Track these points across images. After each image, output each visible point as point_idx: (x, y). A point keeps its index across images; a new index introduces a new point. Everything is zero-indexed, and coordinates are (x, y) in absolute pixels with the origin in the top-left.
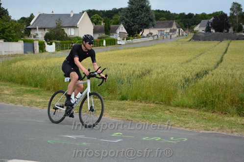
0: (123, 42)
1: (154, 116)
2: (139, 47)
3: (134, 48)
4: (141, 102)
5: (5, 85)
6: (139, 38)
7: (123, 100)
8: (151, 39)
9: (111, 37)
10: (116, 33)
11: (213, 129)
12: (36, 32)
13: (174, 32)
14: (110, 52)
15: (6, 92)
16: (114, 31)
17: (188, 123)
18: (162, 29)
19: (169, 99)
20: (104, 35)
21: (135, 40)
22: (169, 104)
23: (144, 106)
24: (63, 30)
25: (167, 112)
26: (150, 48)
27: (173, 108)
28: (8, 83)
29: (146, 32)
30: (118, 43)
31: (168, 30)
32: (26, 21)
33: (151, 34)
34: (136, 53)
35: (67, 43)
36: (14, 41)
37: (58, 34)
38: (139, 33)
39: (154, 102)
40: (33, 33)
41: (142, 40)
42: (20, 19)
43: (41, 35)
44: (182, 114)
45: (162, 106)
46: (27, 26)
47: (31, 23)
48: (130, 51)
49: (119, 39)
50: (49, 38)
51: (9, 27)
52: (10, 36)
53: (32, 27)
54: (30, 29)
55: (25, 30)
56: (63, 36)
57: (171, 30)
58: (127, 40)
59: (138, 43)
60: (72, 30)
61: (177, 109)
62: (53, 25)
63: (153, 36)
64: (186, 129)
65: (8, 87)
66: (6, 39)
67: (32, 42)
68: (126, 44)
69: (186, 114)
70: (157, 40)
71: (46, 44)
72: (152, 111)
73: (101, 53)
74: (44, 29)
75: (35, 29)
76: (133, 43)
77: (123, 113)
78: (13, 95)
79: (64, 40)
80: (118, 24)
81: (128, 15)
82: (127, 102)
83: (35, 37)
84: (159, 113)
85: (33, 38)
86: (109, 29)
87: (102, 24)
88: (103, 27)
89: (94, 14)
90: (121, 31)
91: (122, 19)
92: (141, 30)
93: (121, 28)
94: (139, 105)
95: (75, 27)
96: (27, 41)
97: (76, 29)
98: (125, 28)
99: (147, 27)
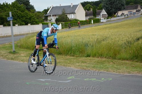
0: (103, 20)
1: (102, 66)
2: (113, 23)
4: (98, 58)
5: (23, 51)
6: (115, 17)
8: (123, 18)
9: (97, 18)
12: (51, 18)
13: (139, 12)
15: (22, 55)
16: (99, 14)
17: (120, 69)
18: (131, 10)
19: (116, 55)
20: (92, 17)
21: (113, 19)
22: (115, 59)
23: (99, 60)
24: (67, 16)
25: (111, 63)
26: (120, 23)
27: (116, 61)
28: (25, 50)
29: (120, 13)
30: (101, 21)
31: (135, 11)
32: (46, 11)
33: (123, 14)
34: (109, 27)
36: (37, 24)
37: (63, 18)
38: (115, 14)
39: (106, 57)
40: (49, 18)
41: (117, 19)
42: (43, 11)
43: (53, 19)
44: (120, 64)
45: (110, 60)
46: (46, 14)
47: (48, 13)
49: (102, 18)
50: (58, 21)
51: (33, 16)
52: (34, 21)
53: (48, 15)
54: (47, 16)
55: (45, 17)
56: (66, 19)
57: (137, 10)
58: (107, 19)
59: (114, 20)
60: (72, 15)
61: (119, 61)
63: (125, 16)
64: (116, 73)
65: (24, 52)
66: (32, 23)
67: (47, 24)
69: (122, 64)
70: (127, 17)
72: (102, 63)
73: (87, 29)
74: (56, 15)
75: (50, 16)
76: (111, 21)
77: (83, 64)
78: (25, 57)
79: (67, 21)
80: (101, 9)
81: (108, 3)
82: (89, 58)
83: (50, 21)
84: (106, 64)
85: (49, 22)
86: (96, 13)
87: (91, 10)
88: (92, 12)
89: (87, 4)
90: (103, 14)
91: (104, 6)
92: (116, 12)
93: (103, 12)
94: (96, 59)
95: (74, 13)
96: (45, 24)
97: (75, 14)
98: (106, 12)
99: (120, 10)
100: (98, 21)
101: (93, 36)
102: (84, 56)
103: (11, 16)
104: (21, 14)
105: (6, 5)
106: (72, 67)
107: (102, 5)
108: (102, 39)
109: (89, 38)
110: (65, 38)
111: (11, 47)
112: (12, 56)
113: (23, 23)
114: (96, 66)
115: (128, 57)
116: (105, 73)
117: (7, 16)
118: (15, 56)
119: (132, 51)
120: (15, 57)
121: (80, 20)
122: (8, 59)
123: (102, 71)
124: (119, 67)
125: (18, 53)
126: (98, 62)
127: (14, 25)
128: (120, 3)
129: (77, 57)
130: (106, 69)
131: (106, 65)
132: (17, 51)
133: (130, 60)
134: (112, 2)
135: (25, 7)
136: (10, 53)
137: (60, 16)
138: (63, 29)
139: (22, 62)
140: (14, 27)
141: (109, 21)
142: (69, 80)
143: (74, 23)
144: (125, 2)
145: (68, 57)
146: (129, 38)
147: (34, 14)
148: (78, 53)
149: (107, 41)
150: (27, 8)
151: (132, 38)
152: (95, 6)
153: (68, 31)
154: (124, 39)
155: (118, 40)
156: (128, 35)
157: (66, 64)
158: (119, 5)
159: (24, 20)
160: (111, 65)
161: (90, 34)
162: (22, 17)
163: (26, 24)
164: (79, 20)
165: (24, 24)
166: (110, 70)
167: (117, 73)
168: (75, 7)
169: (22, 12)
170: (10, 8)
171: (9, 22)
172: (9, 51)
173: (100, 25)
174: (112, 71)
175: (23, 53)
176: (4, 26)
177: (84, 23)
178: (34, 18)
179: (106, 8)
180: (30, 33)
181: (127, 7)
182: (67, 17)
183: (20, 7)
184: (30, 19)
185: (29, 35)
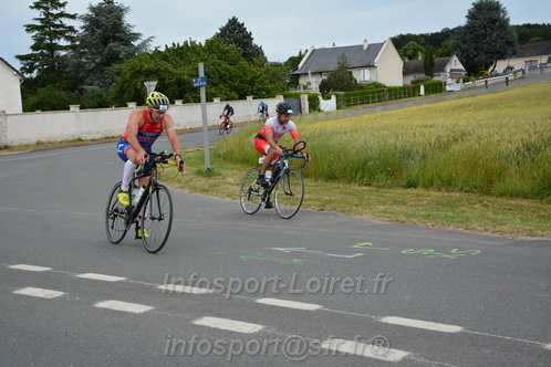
0: (452, 86)
1: (450, 214)
3: (473, 96)
4: (439, 190)
5: (231, 169)
7: (409, 187)
9: (436, 79)
10: (444, 71)
11: (545, 233)
12: (307, 80)
14: (424, 106)
15: (230, 180)
16: (442, 69)
17: (505, 224)
18: (534, 58)
19: (491, 183)
20: (422, 76)
21: (480, 82)
22: (489, 193)
23: (441, 197)
24: (351, 73)
25: (477, 206)
26: (501, 95)
27: (492, 199)
28: (238, 166)
29: (501, 66)
30: (448, 88)
31: (544, 59)
32: (294, 61)
33: (510, 68)
34: (470, 105)
35: (356, 95)
37: (342, 80)
38: (487, 69)
39: (461, 189)
40: (302, 81)
41: (493, 82)
43: (314, 83)
45: (473, 196)
46: (294, 71)
47: (300, 66)
48: (461, 102)
49: (449, 81)
50: (326, 89)
51: (261, 75)
52: (262, 90)
53: (301, 72)
54: (299, 75)
55: (291, 78)
56: (350, 84)
57: (549, 58)
58: (464, 82)
59: (480, 87)
60: (367, 71)
61: (499, 200)
62: (333, 66)
63: (515, 73)
67: (297, 97)
68: (462, 90)
69: (510, 209)
70: (523, 77)
71: (320, 98)
72: (452, 205)
73: (407, 109)
74: (321, 73)
75: (306, 74)
76: (475, 88)
79: (352, 90)
80: (449, 54)
81: (467, 38)
82: (415, 191)
83: (305, 88)
84: (463, 208)
85: (302, 91)
86: (433, 65)
87: (420, 58)
88: (422, 62)
89: (409, 41)
90: (453, 67)
91: (457, 47)
92: (491, 63)
93: (453, 62)
94: (434, 194)
95: (371, 66)
96: (291, 96)
97: (373, 69)
98: (461, 62)
99: (502, 56)
100: (437, 89)
101: (426, 131)
102: (398, 186)
103: (202, 74)
104: (227, 70)
105: (193, 47)
106: (365, 217)
107: (450, 42)
108: (451, 139)
109: (415, 136)
110: (345, 133)
111: (202, 159)
112: (202, 182)
113: (234, 94)
114: (435, 213)
115: (527, 188)
116: (460, 232)
117: (192, 76)
118: (212, 181)
119: (540, 172)
120: (210, 186)
121: (388, 85)
122: (194, 189)
123: (451, 228)
124: (500, 217)
125: (220, 175)
126: (438, 203)
127: (209, 99)
128: (502, 39)
129: (378, 187)
130: (462, 222)
131: (463, 212)
132: (216, 170)
133: (533, 198)
134: (478, 35)
135: (240, 51)
136: (199, 173)
137: (332, 74)
138: (340, 111)
139: (228, 200)
140: (209, 106)
141: (469, 88)
142: (359, 250)
143: (373, 93)
144: (515, 35)
145: (354, 187)
146: (529, 135)
147: (263, 69)
148: (381, 177)
149: (467, 144)
150: (244, 55)
151: (538, 135)
152: (430, 47)
153: (354, 115)
154: (514, 138)
155: (498, 141)
156: (527, 127)
157: (348, 208)
158: (500, 43)
159: (236, 88)
160: (476, 212)
161: (416, 123)
162: (232, 78)
163: (242, 97)
164: (384, 86)
165: (236, 96)
166: (475, 225)
167: (497, 235)
168: (375, 49)
169: (230, 65)
170: (202, 54)
171: (196, 90)
172: (195, 169)
173: (443, 100)
174: (479, 228)
175: (233, 174)
176: (186, 101)
177: (400, 94)
178: (263, 81)
179: (463, 53)
180: (251, 122)
181: (522, 49)
182: (352, 78)
183: (227, 52)
184: (252, 83)
185: (249, 127)
